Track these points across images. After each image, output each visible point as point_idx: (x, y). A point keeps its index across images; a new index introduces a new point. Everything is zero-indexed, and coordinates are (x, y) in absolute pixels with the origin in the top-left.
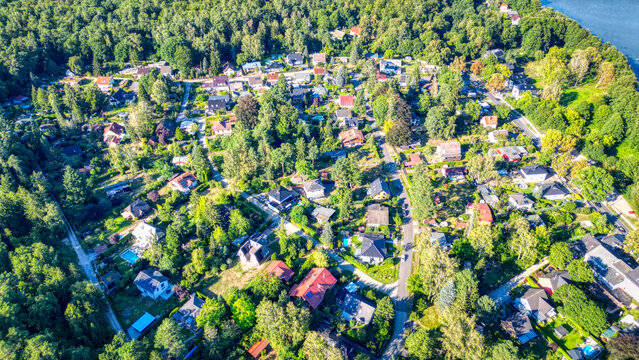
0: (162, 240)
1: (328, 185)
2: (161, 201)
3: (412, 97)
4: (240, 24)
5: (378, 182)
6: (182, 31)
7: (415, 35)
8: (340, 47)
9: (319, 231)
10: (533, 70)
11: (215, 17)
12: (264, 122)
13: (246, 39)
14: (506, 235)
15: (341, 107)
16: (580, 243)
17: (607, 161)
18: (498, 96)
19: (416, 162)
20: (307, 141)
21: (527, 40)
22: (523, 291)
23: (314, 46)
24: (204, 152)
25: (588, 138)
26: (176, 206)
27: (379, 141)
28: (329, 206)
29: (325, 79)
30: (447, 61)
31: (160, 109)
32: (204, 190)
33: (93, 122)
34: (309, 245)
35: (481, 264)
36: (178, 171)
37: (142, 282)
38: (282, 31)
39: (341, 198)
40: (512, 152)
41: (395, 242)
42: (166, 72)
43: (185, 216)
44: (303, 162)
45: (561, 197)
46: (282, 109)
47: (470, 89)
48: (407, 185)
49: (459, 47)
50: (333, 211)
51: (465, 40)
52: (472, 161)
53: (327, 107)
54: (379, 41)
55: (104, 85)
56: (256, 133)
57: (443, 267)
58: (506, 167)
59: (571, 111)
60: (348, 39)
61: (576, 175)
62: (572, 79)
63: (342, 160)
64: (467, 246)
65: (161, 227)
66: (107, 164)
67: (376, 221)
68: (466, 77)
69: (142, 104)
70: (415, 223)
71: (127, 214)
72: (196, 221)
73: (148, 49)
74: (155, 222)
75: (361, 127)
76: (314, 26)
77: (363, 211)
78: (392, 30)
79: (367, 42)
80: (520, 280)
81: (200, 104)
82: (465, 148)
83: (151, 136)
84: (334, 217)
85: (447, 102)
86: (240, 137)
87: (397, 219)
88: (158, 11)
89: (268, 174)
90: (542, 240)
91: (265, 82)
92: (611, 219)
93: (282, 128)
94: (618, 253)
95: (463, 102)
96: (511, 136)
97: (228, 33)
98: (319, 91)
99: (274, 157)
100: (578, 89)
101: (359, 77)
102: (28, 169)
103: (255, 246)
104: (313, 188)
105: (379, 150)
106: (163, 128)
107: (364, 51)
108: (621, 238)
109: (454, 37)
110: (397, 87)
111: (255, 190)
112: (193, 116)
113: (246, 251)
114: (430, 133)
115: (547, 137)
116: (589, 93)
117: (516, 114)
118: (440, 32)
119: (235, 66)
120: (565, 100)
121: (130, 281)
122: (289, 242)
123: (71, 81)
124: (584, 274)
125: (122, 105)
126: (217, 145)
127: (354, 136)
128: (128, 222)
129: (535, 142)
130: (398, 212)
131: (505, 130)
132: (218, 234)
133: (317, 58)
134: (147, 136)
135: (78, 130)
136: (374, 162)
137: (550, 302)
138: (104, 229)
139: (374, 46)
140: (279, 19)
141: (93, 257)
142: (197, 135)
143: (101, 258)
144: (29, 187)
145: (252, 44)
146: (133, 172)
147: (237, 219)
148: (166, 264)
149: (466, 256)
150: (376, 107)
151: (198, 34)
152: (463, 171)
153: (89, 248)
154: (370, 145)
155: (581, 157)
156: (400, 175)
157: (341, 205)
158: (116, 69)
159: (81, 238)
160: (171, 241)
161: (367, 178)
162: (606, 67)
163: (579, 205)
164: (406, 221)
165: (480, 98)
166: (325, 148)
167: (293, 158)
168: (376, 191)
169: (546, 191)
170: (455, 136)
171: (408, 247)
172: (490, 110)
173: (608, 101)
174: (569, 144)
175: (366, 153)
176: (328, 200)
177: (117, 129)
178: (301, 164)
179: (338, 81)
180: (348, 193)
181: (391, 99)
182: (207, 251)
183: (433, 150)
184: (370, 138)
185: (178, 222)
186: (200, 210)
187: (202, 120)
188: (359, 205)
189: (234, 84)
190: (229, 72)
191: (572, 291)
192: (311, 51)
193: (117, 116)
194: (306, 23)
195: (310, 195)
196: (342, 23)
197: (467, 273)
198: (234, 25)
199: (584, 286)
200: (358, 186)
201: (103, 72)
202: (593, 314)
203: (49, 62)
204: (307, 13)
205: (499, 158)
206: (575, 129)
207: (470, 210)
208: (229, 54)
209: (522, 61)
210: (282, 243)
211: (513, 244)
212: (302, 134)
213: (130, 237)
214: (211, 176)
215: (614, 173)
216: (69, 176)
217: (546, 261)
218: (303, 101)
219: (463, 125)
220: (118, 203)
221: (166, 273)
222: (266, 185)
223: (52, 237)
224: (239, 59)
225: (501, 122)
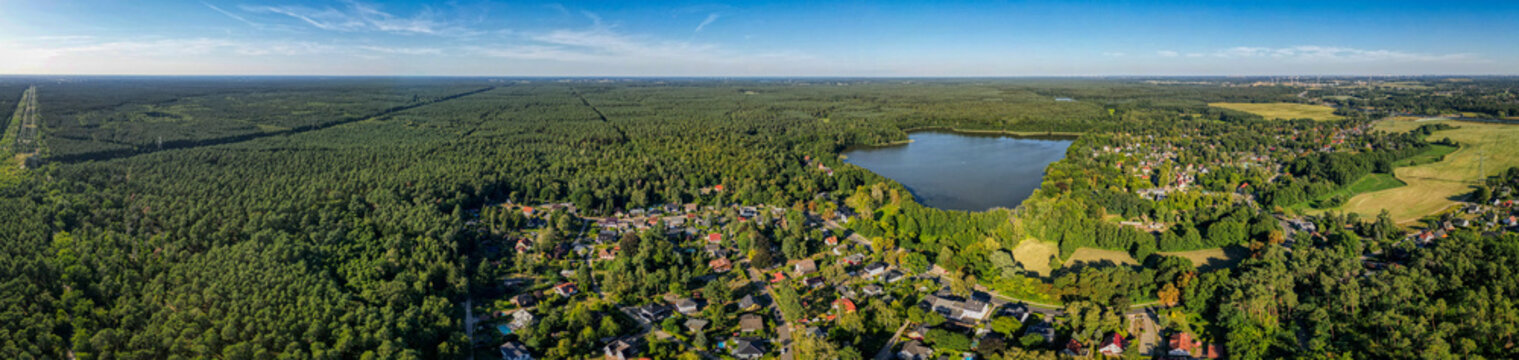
0: (535, 326)
1: (701, 302)
2: (544, 298)
3: (768, 232)
4: (631, 182)
5: (748, 297)
6: (589, 184)
7: (764, 189)
8: (707, 200)
9: (692, 338)
10: (851, 202)
11: (614, 177)
12: (643, 251)
13: (635, 193)
14: (871, 315)
15: (712, 241)
16: (925, 302)
17: (917, 247)
18: (833, 223)
19: (779, 278)
20: (680, 267)
21: (841, 184)
22: (901, 346)
23: (687, 198)
24: (589, 270)
25: (900, 236)
26: (555, 305)
27: (746, 267)
28: (702, 318)
29: (697, 222)
30: (790, 204)
31: (562, 234)
32: (582, 298)
33: (514, 234)
34: (681, 348)
35: (858, 340)
36: (564, 280)
37: (506, 349)
38: (663, 188)
39: (713, 311)
40: (854, 258)
41: (773, 341)
42: (572, 210)
43: (561, 315)
44: (677, 285)
45: (899, 278)
46: (660, 243)
47: (811, 222)
48: (775, 296)
49: (797, 194)
50: (704, 323)
51: (800, 189)
52: (827, 271)
53: (698, 242)
54: (737, 194)
55: (527, 212)
56: (635, 260)
57: (824, 351)
58: (853, 269)
59: (883, 223)
60: (714, 193)
61: (903, 262)
62: (876, 203)
63: (713, 282)
64: (841, 331)
65: (537, 316)
66: (512, 264)
67: (750, 327)
68: (806, 213)
69: (549, 229)
70: (789, 324)
71: (514, 300)
72: (571, 319)
73: (563, 193)
74: (533, 313)
75: (728, 256)
76: (687, 185)
77: (736, 321)
78: (746, 186)
79: (728, 195)
80: (895, 340)
81: (592, 234)
82: (818, 263)
83: (549, 252)
84: (707, 326)
85: (796, 233)
86: (621, 262)
87: (771, 324)
88: (576, 170)
89: (643, 292)
90: (899, 309)
91: (646, 223)
92: (937, 280)
93: (658, 258)
94: (951, 298)
95: (808, 231)
96: (850, 247)
97: (622, 187)
98: (691, 231)
99: (650, 280)
100: (882, 209)
101: (724, 220)
102: (461, 251)
103: (623, 345)
104: (685, 305)
105: (747, 273)
106: (561, 247)
107: (726, 201)
108: (948, 288)
109: (792, 188)
110: (755, 226)
111: (628, 303)
112: (585, 243)
113: (613, 348)
114: (788, 256)
115: (874, 243)
116: (890, 210)
117: (849, 232)
118: (782, 186)
119: (624, 210)
120: (878, 216)
121: (498, 345)
122: (659, 345)
123: (508, 206)
124: (938, 320)
125: (536, 227)
126: (601, 266)
127: (723, 263)
128: (513, 306)
129: (868, 248)
130: (771, 318)
131: (844, 245)
132: (588, 331)
133: (689, 207)
134: (547, 251)
135: (501, 237)
136: (743, 282)
137: (924, 345)
138: (492, 305)
139: (734, 198)
140: (661, 180)
141: (476, 320)
142: (586, 257)
143: (482, 323)
144: (457, 263)
145: (639, 196)
146: (529, 273)
147: (607, 322)
148: (532, 342)
149: (842, 338)
150: (740, 240)
151: (600, 187)
152: (821, 279)
153: (476, 314)
154: (737, 269)
155: (901, 250)
156: (768, 290)
157: (713, 317)
158: (538, 203)
159: (473, 306)
160: (543, 328)
161: (739, 294)
162: (893, 192)
163: (913, 279)
164: (780, 323)
165: (820, 226)
166: (696, 274)
167: (668, 280)
168: (747, 304)
169: (888, 277)
170: (808, 255)
171: (786, 342)
172: (830, 233)
173: (902, 211)
174: (890, 244)
175: (735, 276)
176: (701, 313)
177: (527, 242)
178: (673, 286)
179: (706, 224)
180: (720, 308)
181: (752, 235)
182: (573, 341)
183: (793, 268)
184: (738, 264)
185: (553, 315)
186: (574, 311)
187: (592, 247)
188: (732, 316)
189: (622, 223)
190: (619, 214)
191: (935, 333)
192: (685, 202)
193: (529, 234)
194: (681, 183)
195: (681, 310)
196: (708, 183)
197: (848, 349)
198: (627, 183)
199: (942, 326)
200: (729, 301)
201: (529, 204)
202: (956, 339)
203: (498, 192)
204: (682, 176)
205: (846, 264)
206: (890, 233)
207: (836, 306)
208: (621, 202)
209: (842, 198)
210: (651, 345)
211: (878, 319)
212: (676, 263)
213: (510, 317)
214: (591, 288)
215: (924, 253)
216: (483, 264)
217: (908, 322)
218: (677, 238)
219: (813, 247)
220: (510, 292)
221: (530, 350)
222: (640, 301)
223: (456, 298)
224: (628, 206)
225: (840, 240)
